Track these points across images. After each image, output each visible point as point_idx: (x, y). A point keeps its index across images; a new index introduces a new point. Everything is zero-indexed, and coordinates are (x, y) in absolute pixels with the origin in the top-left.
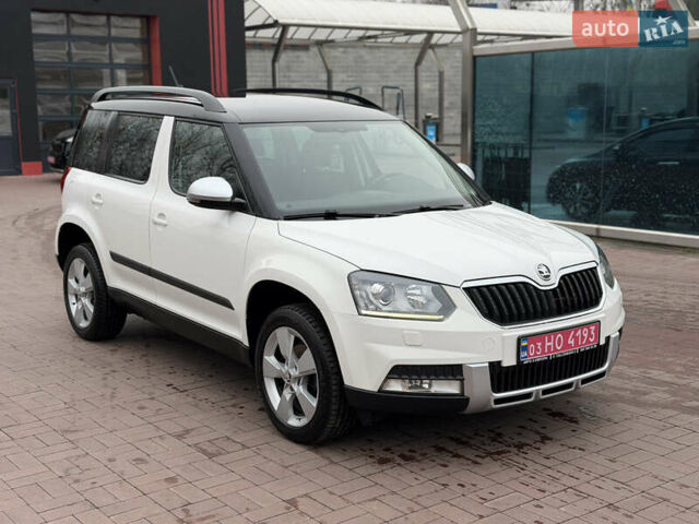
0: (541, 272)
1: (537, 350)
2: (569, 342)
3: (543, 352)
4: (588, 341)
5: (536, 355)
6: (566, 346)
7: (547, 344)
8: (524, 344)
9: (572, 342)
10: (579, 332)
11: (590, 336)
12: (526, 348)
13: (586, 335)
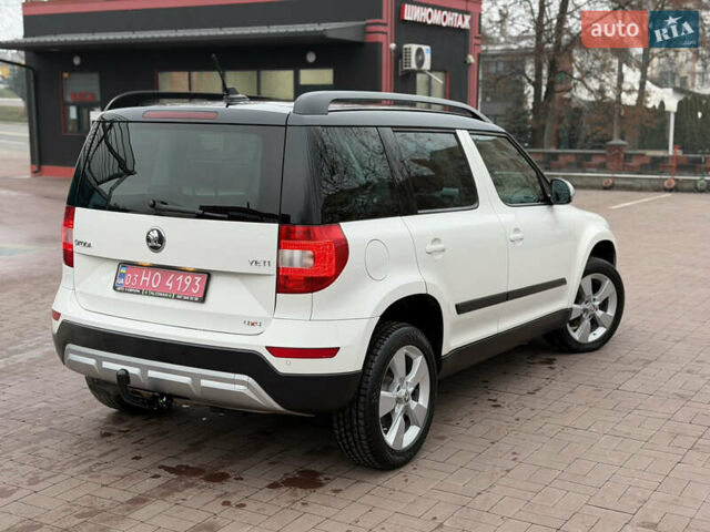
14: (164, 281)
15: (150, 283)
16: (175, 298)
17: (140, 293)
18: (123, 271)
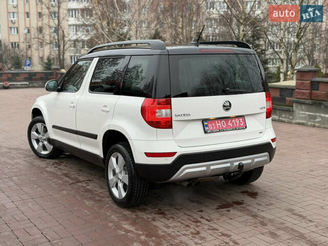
14: (227, 124)
15: (222, 126)
16: (236, 129)
17: (220, 131)
18: (206, 123)
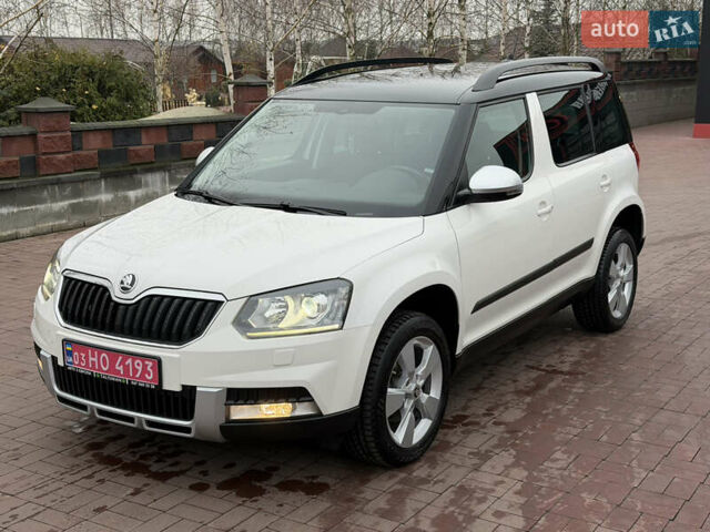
0: (122, 282)
1: (80, 360)
2: (117, 368)
3: (87, 366)
4: (142, 377)
5: (79, 365)
6: (112, 369)
7: (91, 359)
8: (69, 348)
9: (121, 368)
10: (129, 361)
11: (145, 370)
12: (70, 353)
13: (140, 368)
